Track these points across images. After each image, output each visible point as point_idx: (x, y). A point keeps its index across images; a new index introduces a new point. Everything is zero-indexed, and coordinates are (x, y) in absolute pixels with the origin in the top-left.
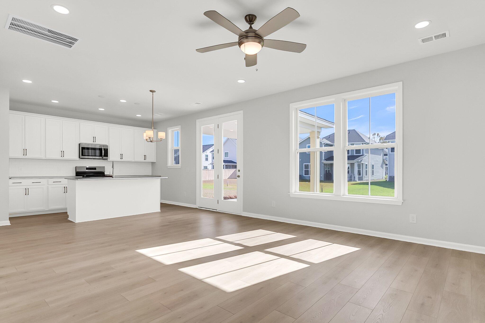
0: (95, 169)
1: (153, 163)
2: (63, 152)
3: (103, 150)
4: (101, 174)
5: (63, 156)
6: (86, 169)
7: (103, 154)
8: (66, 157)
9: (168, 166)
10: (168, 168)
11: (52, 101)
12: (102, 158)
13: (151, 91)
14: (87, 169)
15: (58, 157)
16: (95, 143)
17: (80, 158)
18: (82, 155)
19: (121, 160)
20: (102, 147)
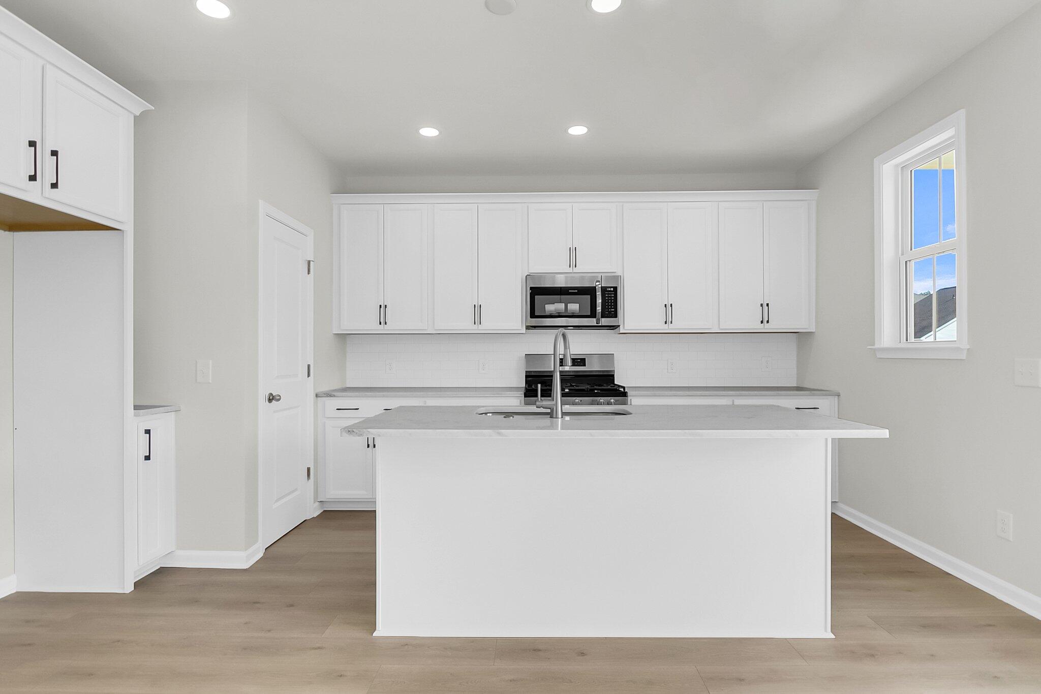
0: (582, 361)
1: (802, 337)
2: (478, 309)
3: (599, 294)
5: (477, 319)
7: (599, 309)
8: (488, 325)
9: (877, 346)
10: (879, 355)
12: (595, 324)
15: (467, 325)
16: (575, 270)
17: (528, 328)
18: (533, 315)
19: (668, 329)
20: (597, 284)
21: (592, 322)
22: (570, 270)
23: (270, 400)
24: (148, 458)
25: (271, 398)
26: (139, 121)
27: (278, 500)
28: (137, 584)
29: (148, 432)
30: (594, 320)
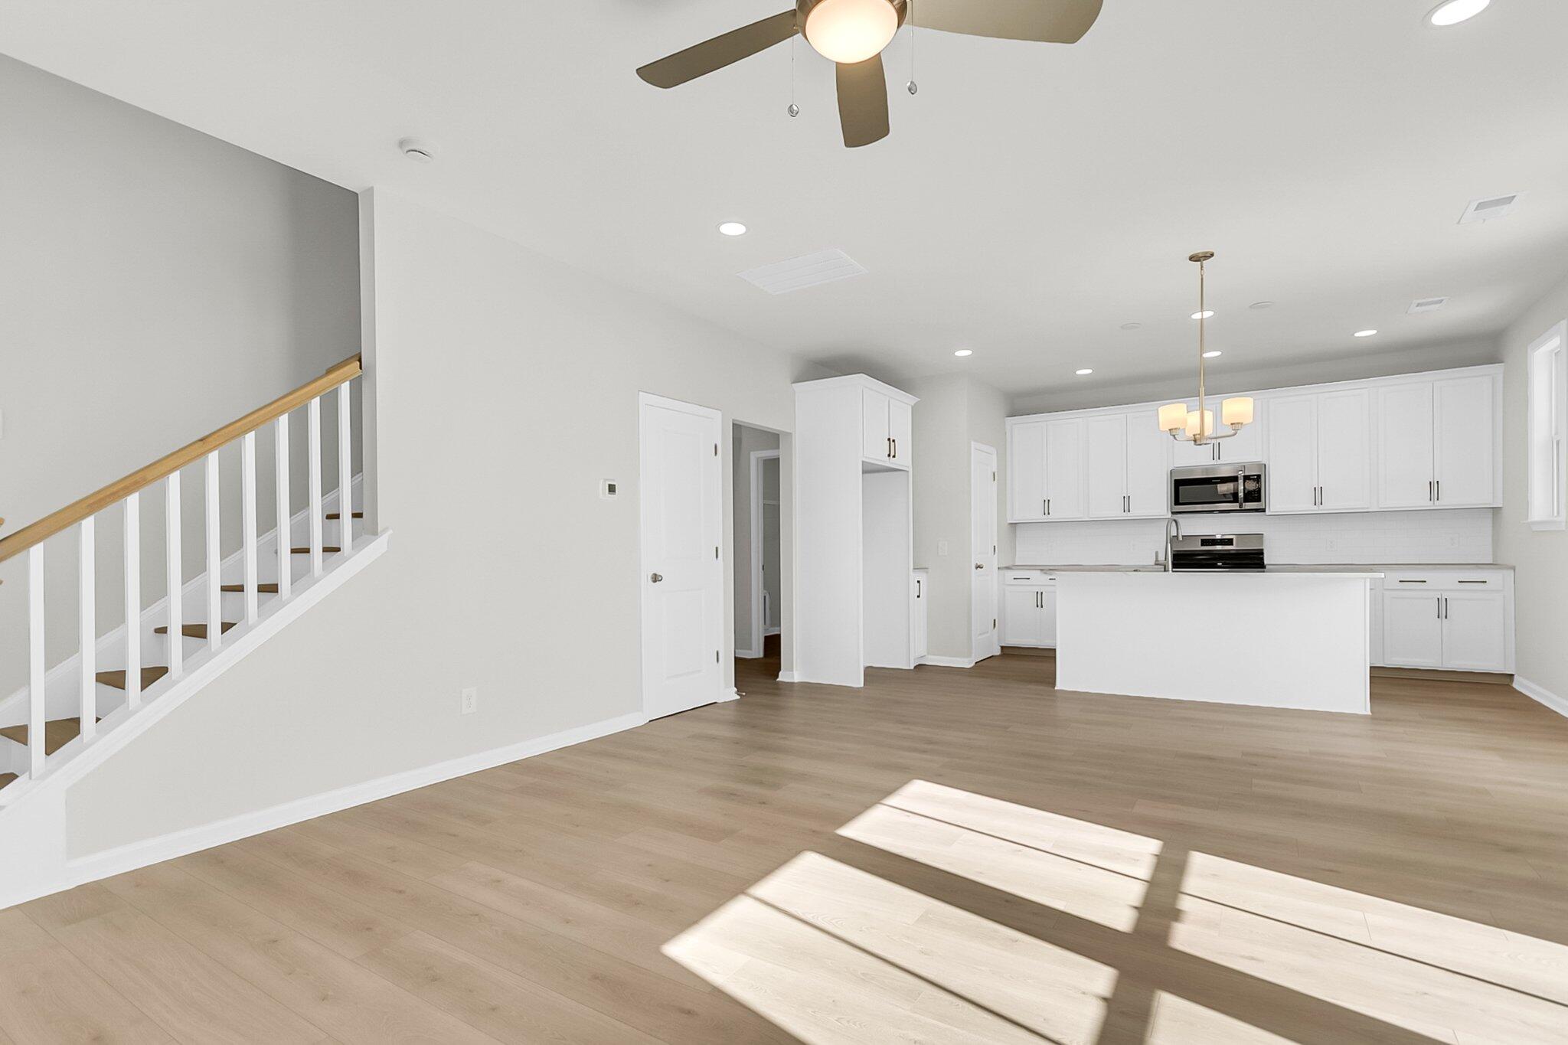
0: (1230, 542)
1: (1492, 512)
2: (1127, 500)
3: (1241, 481)
4: (1250, 560)
5: (1127, 509)
6: (1202, 545)
7: (1240, 494)
8: (1137, 512)
9: (1529, 521)
11: (1078, 372)
12: (1238, 508)
13: (1191, 258)
14: (1204, 542)
15: (1117, 513)
16: (1219, 462)
17: (1173, 513)
18: (1177, 502)
19: (1319, 510)
20: (1240, 472)
21: (1236, 506)
22: (1214, 462)
23: (977, 568)
24: (918, 597)
25: (978, 567)
26: (915, 409)
27: (980, 634)
28: (915, 667)
29: (919, 582)
30: (1238, 504)
